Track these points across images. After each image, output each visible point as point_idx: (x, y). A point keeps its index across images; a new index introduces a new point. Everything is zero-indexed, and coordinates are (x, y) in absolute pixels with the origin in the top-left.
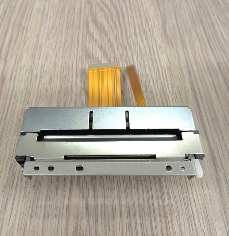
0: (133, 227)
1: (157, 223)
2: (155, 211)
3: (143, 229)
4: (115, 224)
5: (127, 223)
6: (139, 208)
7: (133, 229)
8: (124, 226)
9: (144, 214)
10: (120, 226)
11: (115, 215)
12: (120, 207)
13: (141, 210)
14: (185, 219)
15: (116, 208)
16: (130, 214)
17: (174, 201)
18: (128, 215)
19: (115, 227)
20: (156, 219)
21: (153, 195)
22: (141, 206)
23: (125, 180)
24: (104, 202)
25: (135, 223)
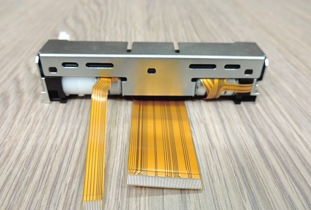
0: (31, 167)
1: (71, 164)
2: (74, 152)
3: (45, 170)
4: (5, 163)
5: (24, 163)
6: (51, 148)
7: (30, 169)
8: (18, 166)
9: (56, 155)
10: (12, 166)
11: (11, 154)
12: (23, 146)
13: (53, 150)
14: (117, 161)
15: (16, 148)
16: (34, 154)
17: (108, 142)
18: (31, 154)
19: (3, 167)
20: (72, 159)
21: (78, 136)
22: (54, 147)
23: (45, 122)
24: (3, 141)
25: (37, 163)
